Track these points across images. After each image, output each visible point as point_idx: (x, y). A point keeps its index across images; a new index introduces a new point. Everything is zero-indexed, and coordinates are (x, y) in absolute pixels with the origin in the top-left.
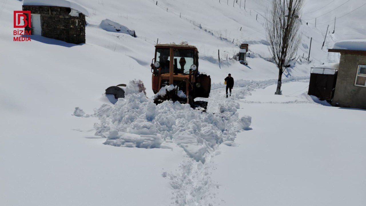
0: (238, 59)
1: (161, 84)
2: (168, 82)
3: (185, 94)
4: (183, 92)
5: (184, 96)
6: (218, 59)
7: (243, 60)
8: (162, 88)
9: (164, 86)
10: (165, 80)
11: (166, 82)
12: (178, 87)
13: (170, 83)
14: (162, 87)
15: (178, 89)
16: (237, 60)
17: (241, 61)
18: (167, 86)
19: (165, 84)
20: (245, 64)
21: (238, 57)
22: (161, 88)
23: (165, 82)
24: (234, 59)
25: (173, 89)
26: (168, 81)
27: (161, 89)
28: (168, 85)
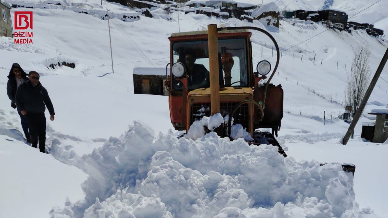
0: (343, 119)
1: (191, 114)
2: (206, 108)
3: (247, 131)
4: (244, 128)
5: (248, 136)
6: (324, 118)
7: (347, 119)
8: (195, 123)
9: (199, 118)
10: (199, 106)
11: (203, 109)
12: (233, 119)
13: (212, 111)
14: (194, 121)
15: (232, 122)
16: (341, 119)
17: (345, 120)
18: (207, 117)
19: (199, 113)
20: (349, 122)
21: (343, 117)
22: (191, 123)
23: (200, 108)
24: (338, 118)
25: (222, 124)
26: (207, 105)
27: (191, 126)
28: (208, 114)
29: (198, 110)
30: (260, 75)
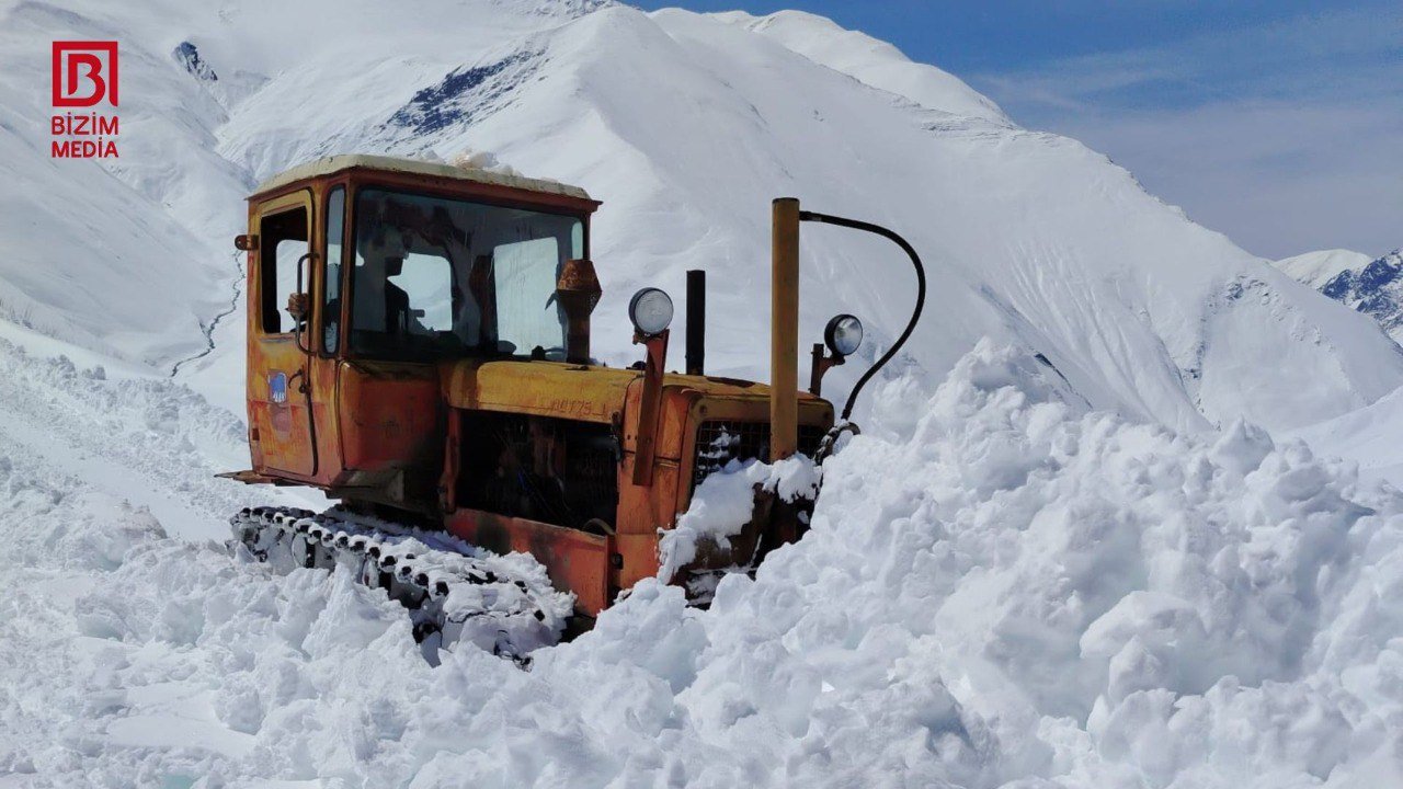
1: (695, 450)
19: (716, 450)
27: (701, 489)
29: (714, 440)
30: (828, 353)
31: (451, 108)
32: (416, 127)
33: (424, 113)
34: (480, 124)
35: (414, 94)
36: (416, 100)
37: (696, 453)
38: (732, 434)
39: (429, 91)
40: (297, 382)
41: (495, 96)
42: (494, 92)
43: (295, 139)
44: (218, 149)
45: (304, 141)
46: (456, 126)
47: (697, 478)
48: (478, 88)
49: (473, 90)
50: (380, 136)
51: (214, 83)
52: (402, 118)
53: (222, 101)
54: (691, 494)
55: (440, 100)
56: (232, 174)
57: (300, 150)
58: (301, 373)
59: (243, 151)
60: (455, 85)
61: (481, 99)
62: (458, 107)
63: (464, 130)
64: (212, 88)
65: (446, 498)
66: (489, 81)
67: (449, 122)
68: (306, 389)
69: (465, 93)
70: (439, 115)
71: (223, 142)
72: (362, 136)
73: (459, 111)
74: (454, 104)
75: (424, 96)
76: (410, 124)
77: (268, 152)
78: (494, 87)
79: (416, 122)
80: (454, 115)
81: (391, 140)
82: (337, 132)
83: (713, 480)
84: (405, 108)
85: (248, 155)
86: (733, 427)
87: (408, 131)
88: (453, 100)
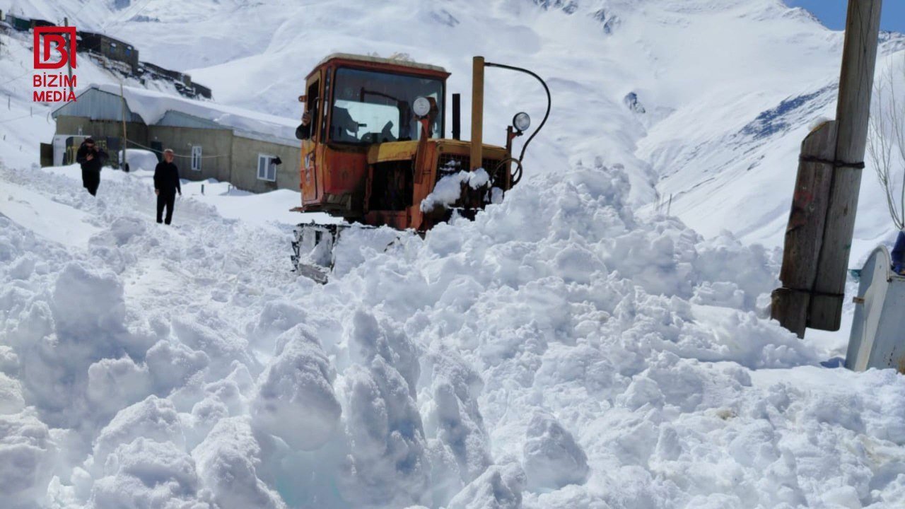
1: (438, 166)
10: (448, 157)
11: (453, 163)
13: (470, 165)
14: (441, 177)
18: (465, 173)
19: (448, 167)
23: (450, 160)
25: (486, 182)
26: (459, 158)
27: (439, 184)
29: (447, 162)
30: (515, 130)
31: (779, 122)
32: (756, 134)
33: (762, 125)
34: (795, 131)
35: (758, 114)
36: (760, 118)
37: (438, 168)
38: (456, 161)
39: (768, 112)
40: (311, 155)
41: (810, 112)
42: (809, 110)
43: (681, 145)
44: (636, 153)
45: (686, 146)
46: (780, 133)
47: (438, 178)
48: (800, 108)
49: (796, 110)
50: (732, 141)
51: (643, 115)
52: (748, 130)
53: (645, 124)
54: (435, 185)
55: (774, 117)
56: (640, 167)
57: (684, 151)
58: (312, 152)
59: (649, 154)
60: (785, 107)
61: (800, 115)
62: (784, 121)
63: (784, 135)
64: (641, 118)
65: (366, 206)
66: (808, 104)
67: (776, 130)
68: (314, 159)
69: (791, 112)
70: (771, 127)
71: (640, 148)
72: (722, 142)
73: (784, 124)
74: (782, 119)
75: (766, 116)
76: (752, 133)
77: (664, 154)
78: (811, 107)
79: (756, 131)
80: (781, 126)
81: (738, 143)
82: (707, 139)
83: (445, 179)
84: (751, 123)
85: (653, 156)
86: (456, 157)
87: (750, 137)
88: (781, 117)
